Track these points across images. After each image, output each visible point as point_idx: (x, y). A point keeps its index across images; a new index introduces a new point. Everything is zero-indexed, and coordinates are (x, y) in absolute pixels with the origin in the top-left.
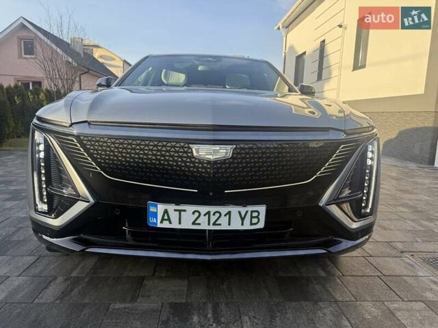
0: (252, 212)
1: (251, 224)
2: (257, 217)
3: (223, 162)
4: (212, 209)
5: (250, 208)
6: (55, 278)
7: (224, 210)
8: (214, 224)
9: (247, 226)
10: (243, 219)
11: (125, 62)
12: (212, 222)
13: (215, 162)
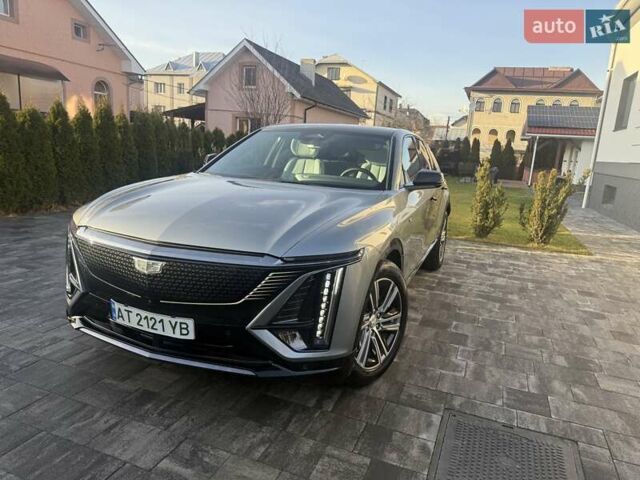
0: (181, 323)
1: (181, 334)
2: (186, 329)
3: (156, 276)
4: (150, 315)
5: (179, 320)
6: (91, 348)
7: (158, 317)
8: (152, 328)
9: (177, 335)
10: (174, 328)
11: (380, 84)
12: (151, 325)
13: (149, 275)
